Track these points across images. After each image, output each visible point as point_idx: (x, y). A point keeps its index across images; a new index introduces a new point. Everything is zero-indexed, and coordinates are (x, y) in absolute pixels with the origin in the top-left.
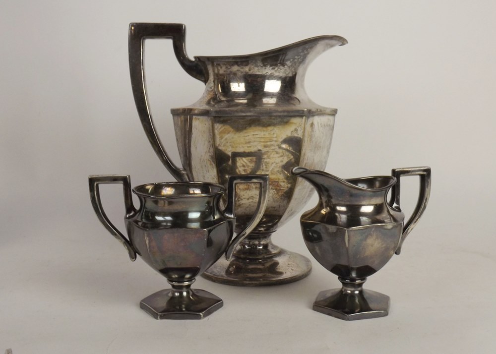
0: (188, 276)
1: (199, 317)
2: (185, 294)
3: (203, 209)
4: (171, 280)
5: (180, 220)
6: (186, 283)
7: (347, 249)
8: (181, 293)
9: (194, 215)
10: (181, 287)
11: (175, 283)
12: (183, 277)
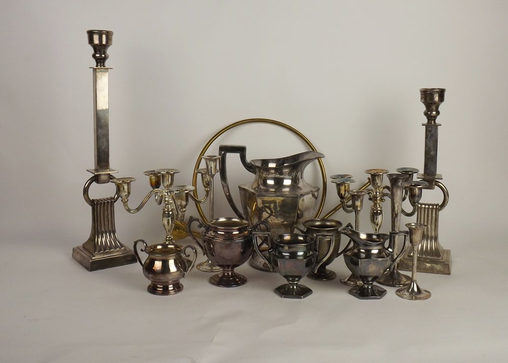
0: (297, 279)
1: (301, 298)
2: (295, 287)
3: (305, 250)
4: (288, 280)
5: (293, 255)
6: (296, 282)
7: (360, 269)
8: (293, 287)
9: (301, 253)
10: (294, 284)
11: (290, 282)
12: (294, 279)
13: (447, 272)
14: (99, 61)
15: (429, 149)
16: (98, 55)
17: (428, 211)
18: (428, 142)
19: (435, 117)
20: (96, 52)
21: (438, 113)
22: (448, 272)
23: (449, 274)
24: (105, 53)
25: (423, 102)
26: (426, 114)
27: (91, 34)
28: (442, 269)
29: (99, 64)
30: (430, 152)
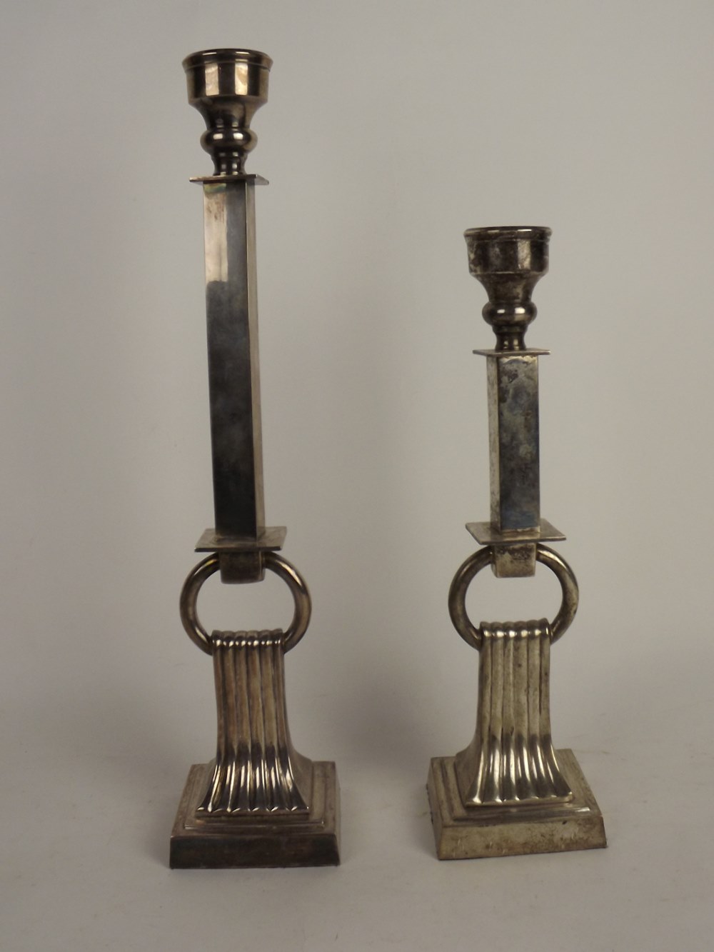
13: (597, 840)
14: (222, 155)
15: (514, 437)
16: (218, 136)
17: (517, 649)
18: (506, 413)
19: (522, 326)
20: (213, 127)
21: (531, 311)
22: (601, 841)
23: (603, 845)
24: (243, 127)
25: (477, 276)
26: (490, 315)
27: (196, 64)
28: (581, 835)
29: (224, 166)
30: (518, 447)
